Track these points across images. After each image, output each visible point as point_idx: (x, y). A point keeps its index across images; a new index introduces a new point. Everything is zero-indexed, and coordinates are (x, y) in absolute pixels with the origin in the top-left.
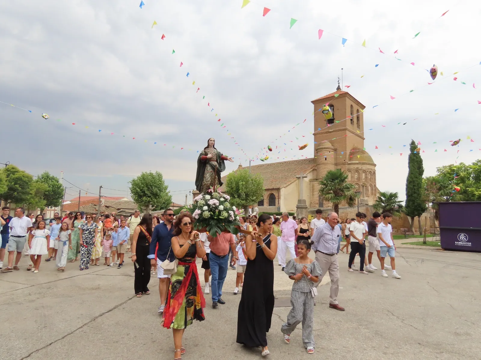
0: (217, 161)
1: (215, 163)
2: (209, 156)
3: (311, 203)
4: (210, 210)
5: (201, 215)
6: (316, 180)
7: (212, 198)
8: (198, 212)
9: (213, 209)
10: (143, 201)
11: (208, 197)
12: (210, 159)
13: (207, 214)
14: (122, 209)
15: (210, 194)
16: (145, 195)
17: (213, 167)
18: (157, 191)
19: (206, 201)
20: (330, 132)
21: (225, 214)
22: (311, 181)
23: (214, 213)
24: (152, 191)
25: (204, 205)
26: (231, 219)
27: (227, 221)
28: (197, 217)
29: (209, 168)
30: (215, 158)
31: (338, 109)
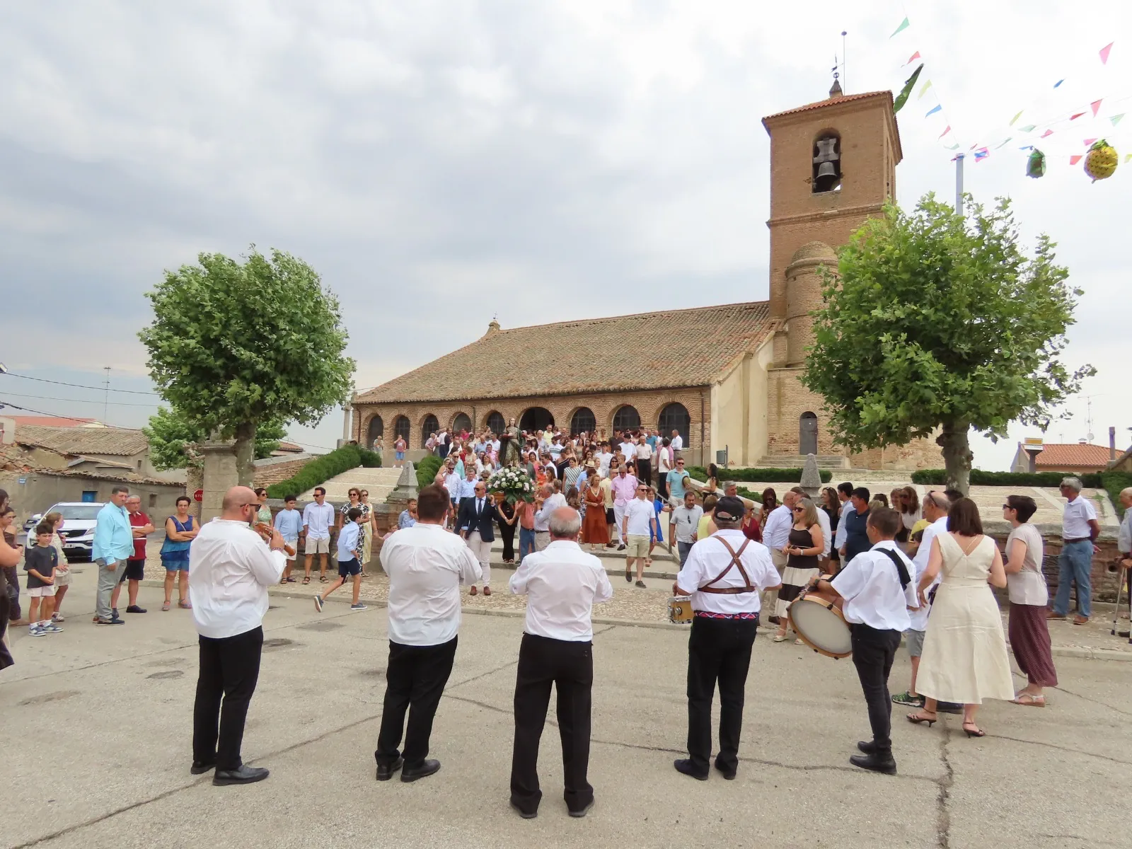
0: (517, 438)
1: (516, 441)
2: (510, 434)
3: (773, 439)
4: (507, 481)
5: (499, 485)
6: (787, 366)
7: (510, 472)
8: (498, 482)
9: (509, 480)
10: (224, 402)
11: (507, 470)
12: (511, 437)
13: (504, 484)
14: (86, 454)
15: (509, 467)
16: (234, 367)
17: (513, 444)
18: (305, 351)
19: (506, 474)
20: (827, 218)
21: (520, 485)
22: (773, 368)
23: (511, 483)
24: (278, 350)
25: (503, 477)
26: (525, 489)
27: (521, 490)
28: (496, 487)
29: (510, 447)
30: (515, 436)
31: (855, 146)
